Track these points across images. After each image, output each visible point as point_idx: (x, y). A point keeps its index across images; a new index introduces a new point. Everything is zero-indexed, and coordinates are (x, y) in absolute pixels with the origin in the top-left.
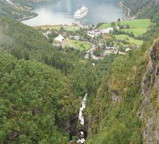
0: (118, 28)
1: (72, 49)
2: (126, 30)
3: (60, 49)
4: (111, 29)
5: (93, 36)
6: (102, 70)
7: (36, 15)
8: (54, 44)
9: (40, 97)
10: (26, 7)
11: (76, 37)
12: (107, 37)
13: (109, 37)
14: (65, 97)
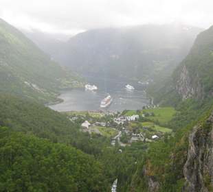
0: (143, 116)
1: (99, 135)
2: (151, 118)
3: (87, 134)
4: (137, 116)
5: (119, 123)
6: (130, 156)
7: (61, 101)
8: (80, 130)
9: (75, 182)
10: (52, 93)
11: (102, 123)
12: (133, 124)
13: (135, 124)
14: (100, 182)
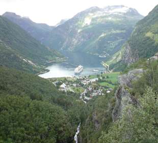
0: (101, 78)
1: (72, 92)
2: (106, 80)
3: (64, 92)
4: (97, 79)
5: (85, 84)
6: (91, 106)
8: (59, 90)
10: (42, 66)
11: (74, 84)
13: (95, 84)
14: (64, 125)
